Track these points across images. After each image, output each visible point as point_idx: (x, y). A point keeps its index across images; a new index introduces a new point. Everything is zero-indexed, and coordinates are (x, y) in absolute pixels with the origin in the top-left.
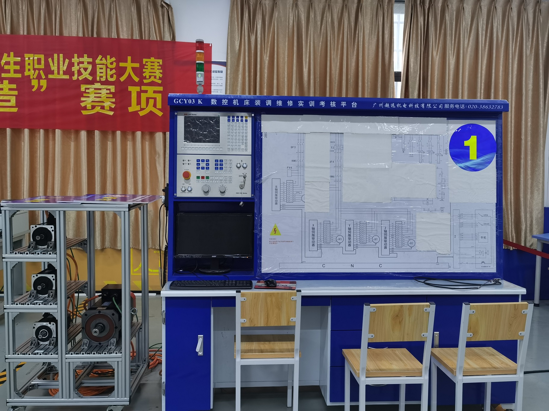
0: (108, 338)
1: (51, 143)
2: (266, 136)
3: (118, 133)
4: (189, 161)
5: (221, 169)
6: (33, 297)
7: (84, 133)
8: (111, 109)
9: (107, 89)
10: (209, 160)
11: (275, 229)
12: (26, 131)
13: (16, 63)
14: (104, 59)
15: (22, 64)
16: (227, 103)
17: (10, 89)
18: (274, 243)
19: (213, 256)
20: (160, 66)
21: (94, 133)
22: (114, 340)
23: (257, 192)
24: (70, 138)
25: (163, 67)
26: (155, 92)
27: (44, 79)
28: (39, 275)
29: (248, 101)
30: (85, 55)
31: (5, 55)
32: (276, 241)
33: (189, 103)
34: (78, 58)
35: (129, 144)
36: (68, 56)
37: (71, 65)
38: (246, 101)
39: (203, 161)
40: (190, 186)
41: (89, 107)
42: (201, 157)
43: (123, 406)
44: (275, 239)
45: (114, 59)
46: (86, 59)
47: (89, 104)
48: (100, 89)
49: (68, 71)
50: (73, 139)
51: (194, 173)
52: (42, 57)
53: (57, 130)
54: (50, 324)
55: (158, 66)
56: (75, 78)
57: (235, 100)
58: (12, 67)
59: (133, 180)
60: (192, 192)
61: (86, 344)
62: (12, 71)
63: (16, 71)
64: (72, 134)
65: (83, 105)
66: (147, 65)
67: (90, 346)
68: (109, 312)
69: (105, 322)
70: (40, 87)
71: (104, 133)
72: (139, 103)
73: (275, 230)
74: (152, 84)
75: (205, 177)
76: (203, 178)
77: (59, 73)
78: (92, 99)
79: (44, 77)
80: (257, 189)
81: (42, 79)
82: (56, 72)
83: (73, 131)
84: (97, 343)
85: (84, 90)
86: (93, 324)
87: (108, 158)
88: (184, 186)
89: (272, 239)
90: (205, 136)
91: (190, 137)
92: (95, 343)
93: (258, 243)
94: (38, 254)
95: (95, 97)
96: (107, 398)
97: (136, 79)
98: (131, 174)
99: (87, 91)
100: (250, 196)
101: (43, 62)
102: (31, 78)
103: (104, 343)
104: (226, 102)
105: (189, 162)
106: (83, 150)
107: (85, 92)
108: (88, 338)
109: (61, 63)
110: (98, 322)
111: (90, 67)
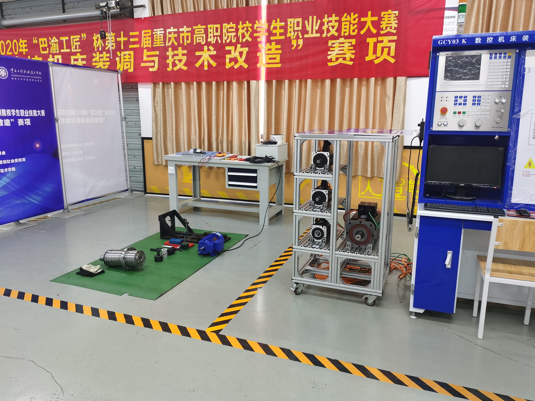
0: (366, 243)
1: (303, 90)
2: (529, 71)
3: (356, 80)
4: (447, 97)
5: (479, 104)
6: (312, 206)
7: (328, 81)
8: (351, 60)
9: (349, 43)
10: (467, 96)
11: (530, 162)
12: (287, 82)
13: (281, 28)
14: (348, 16)
15: (285, 28)
16: (491, 41)
17: (276, 49)
18: (528, 175)
19: (461, 185)
20: (396, 17)
21: (336, 81)
22: (370, 246)
23: (514, 127)
24: (317, 86)
25: (398, 18)
26: (390, 41)
27: (301, 39)
28: (317, 190)
29: (515, 38)
30: (334, 15)
31: (274, 21)
32: (530, 174)
33: (453, 43)
34: (328, 18)
35: (364, 89)
36: (320, 17)
37: (322, 24)
38: (512, 38)
39: (461, 97)
40: (446, 120)
41: (334, 59)
42: (459, 94)
43: (377, 297)
44: (529, 172)
45: (356, 15)
46: (334, 18)
47: (333, 56)
48: (343, 43)
49: (320, 31)
50: (319, 86)
51: (451, 108)
52: (300, 20)
53: (308, 80)
54: (323, 227)
55: (394, 17)
56: (324, 35)
57: (501, 37)
58: (278, 31)
59: (364, 119)
60: (447, 126)
61: (349, 245)
62: (278, 34)
63: (281, 34)
64: (319, 83)
65: (329, 57)
66: (385, 18)
67: (352, 247)
68: (368, 223)
69: (364, 231)
70: (298, 45)
71: (344, 80)
72: (375, 52)
73: (530, 164)
74: (388, 34)
75: (462, 113)
76: (459, 113)
77: (312, 33)
78: (337, 52)
79: (301, 37)
80: (514, 124)
81: (300, 39)
82: (310, 32)
83: (319, 80)
84: (357, 245)
85: (331, 45)
86: (355, 231)
87: (346, 102)
88: (440, 120)
89: (525, 172)
90: (465, 74)
91: (450, 75)
92: (356, 246)
93: (510, 174)
94: (319, 174)
95: (339, 50)
96: (365, 288)
97: (374, 31)
98: (363, 114)
99: (333, 45)
100: (506, 130)
101: (301, 25)
102: (292, 38)
103: (363, 247)
104: (491, 39)
105: (447, 99)
106: (327, 96)
107: (331, 47)
108: (351, 241)
109: (315, 23)
110: (359, 230)
111: (336, 24)
